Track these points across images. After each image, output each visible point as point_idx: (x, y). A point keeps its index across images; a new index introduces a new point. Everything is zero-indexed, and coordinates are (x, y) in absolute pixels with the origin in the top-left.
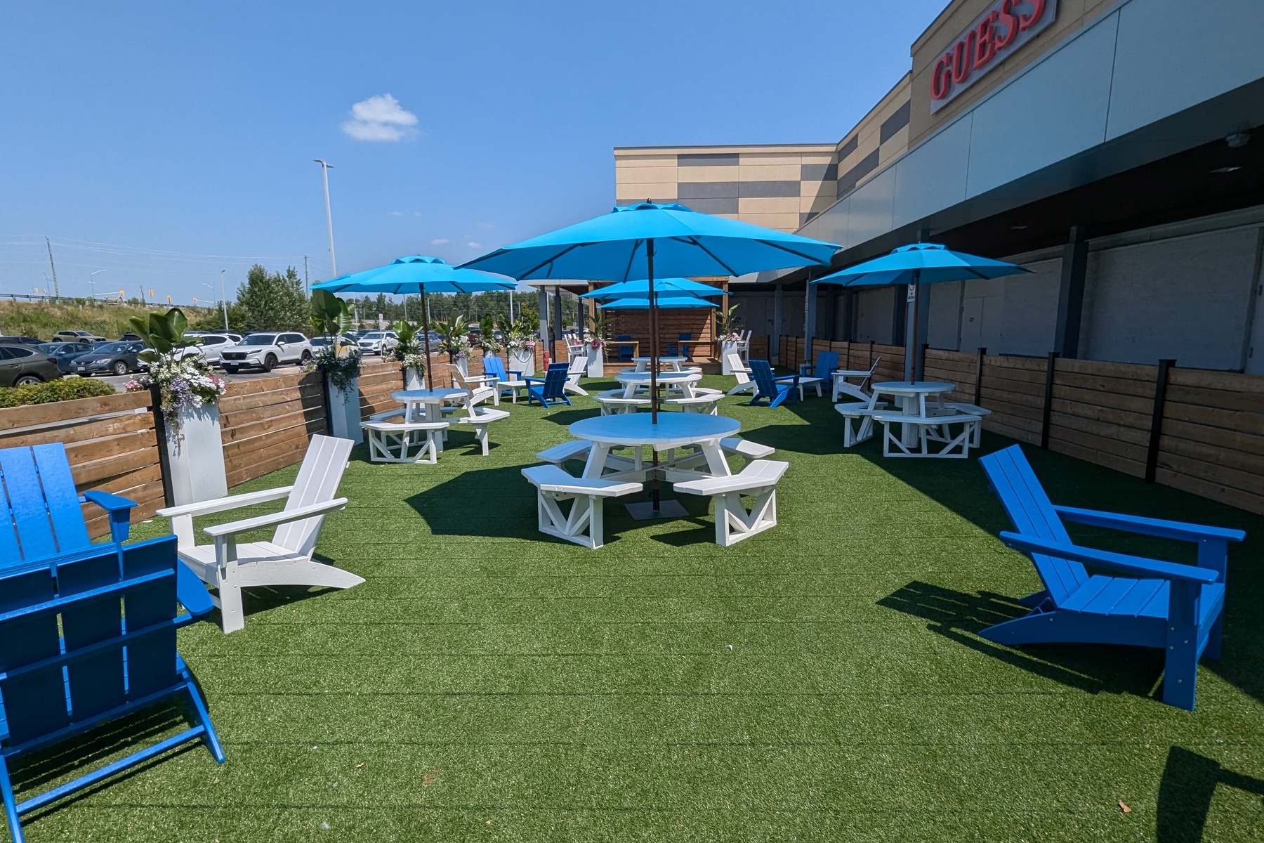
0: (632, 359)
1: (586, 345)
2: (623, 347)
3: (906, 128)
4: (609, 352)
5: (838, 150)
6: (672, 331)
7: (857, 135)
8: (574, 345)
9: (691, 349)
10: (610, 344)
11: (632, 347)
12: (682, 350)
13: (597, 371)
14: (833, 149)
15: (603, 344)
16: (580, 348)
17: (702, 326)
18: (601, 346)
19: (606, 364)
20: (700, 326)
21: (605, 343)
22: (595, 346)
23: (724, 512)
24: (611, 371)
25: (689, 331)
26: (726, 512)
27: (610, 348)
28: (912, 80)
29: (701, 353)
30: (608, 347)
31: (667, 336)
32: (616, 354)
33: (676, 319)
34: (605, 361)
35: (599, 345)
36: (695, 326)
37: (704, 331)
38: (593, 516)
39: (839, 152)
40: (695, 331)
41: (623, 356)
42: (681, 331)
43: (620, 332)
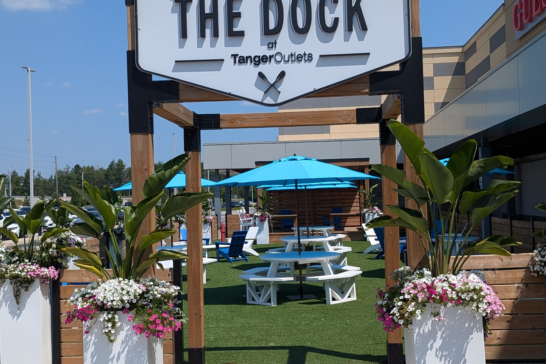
0: (292, 228)
1: (255, 218)
2: (285, 219)
3: (504, 45)
4: (274, 224)
5: (464, 51)
6: (325, 205)
7: (475, 42)
8: (244, 218)
9: (342, 220)
10: (275, 217)
11: (292, 220)
12: (333, 221)
13: (264, 239)
14: (460, 50)
15: (269, 217)
16: (250, 221)
17: (353, 200)
18: (267, 219)
19: (271, 234)
20: (350, 201)
21: (270, 216)
22: (262, 220)
23: (329, 289)
24: (275, 239)
25: (341, 205)
26: (330, 289)
27: (274, 220)
28: (505, 11)
29: (351, 224)
30: (273, 219)
31: (322, 209)
32: (279, 226)
33: (330, 195)
34: (270, 231)
35: (265, 218)
36: (346, 201)
37: (354, 204)
38: (272, 292)
39: (465, 52)
40: (346, 205)
41: (285, 227)
42: (334, 205)
43: (282, 206)
